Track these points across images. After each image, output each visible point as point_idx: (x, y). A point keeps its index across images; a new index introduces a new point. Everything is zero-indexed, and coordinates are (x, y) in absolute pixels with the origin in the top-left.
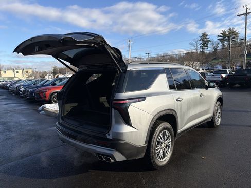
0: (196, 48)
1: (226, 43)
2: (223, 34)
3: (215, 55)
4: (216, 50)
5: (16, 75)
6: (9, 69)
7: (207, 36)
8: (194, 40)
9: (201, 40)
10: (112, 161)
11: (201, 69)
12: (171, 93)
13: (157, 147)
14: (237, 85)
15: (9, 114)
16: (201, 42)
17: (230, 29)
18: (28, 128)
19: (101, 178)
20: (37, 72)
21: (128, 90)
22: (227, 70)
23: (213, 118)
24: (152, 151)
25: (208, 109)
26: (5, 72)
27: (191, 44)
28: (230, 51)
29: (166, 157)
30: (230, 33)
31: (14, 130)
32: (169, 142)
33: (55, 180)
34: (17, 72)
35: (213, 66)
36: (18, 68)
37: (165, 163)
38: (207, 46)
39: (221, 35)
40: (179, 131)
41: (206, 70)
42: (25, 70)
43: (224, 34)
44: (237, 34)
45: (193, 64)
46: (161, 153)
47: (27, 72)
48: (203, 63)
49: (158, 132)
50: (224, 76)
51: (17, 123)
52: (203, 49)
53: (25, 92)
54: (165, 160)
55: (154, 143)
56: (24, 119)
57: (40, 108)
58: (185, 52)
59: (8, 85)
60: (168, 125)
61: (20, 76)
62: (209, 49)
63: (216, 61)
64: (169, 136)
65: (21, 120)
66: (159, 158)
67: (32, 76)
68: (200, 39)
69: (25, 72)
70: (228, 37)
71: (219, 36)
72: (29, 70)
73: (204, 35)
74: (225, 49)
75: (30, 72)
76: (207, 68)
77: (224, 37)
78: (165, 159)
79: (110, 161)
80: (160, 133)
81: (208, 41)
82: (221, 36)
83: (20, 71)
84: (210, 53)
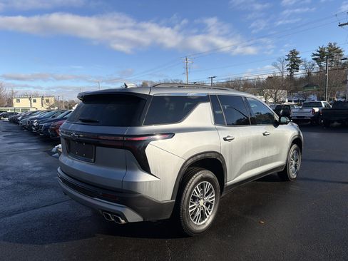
0: (282, 71)
1: (323, 64)
2: (320, 52)
3: (308, 81)
4: (309, 73)
5: (34, 104)
6: (24, 96)
7: (297, 54)
8: (279, 59)
9: (288, 60)
10: (123, 221)
11: (287, 101)
12: (217, 129)
13: (192, 204)
14: (336, 123)
15: (11, 156)
16: (288, 62)
17: (330, 45)
18: (31, 176)
19: (111, 245)
20: (62, 102)
21: (148, 123)
22: (322, 102)
23: (286, 167)
24: (183, 210)
25: (277, 155)
26: (18, 101)
27: (275, 65)
28: (327, 74)
29: (206, 220)
30: (330, 51)
31: (11, 177)
32: (211, 198)
33: (47, 247)
34: (35, 101)
35: (306, 96)
36: (37, 96)
37: (204, 227)
38: (298, 69)
39: (318, 53)
40: (228, 183)
41: (295, 101)
42: (45, 99)
43: (322, 52)
44: (340, 51)
45: (276, 93)
46: (198, 213)
47: (48, 101)
48: (290, 92)
49: (193, 183)
50: (317, 110)
51: (18, 168)
52: (292, 73)
53: (38, 127)
54: (204, 224)
55: (187, 198)
56: (28, 164)
57: (54, 150)
58: (266, 77)
59: (19, 118)
60: (210, 174)
61: (38, 106)
62: (300, 72)
63: (310, 89)
64: (211, 190)
65: (25, 164)
66: (195, 220)
67: (54, 107)
68: (287, 58)
69: (44, 101)
71: (314, 55)
72: (50, 98)
73: (294, 53)
74: (322, 72)
75: (52, 100)
76: (297, 99)
77: (322, 56)
78: (203, 222)
79: (120, 221)
80: (196, 184)
81: (299, 62)
82: (317, 55)
83: (39, 100)
84: (301, 79)
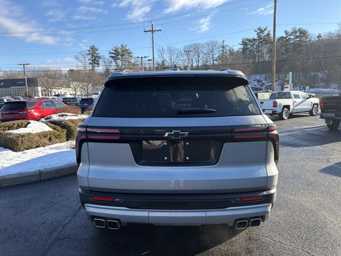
0: (84, 65)
2: (115, 51)
4: (107, 70)
7: (96, 50)
16: (90, 57)
17: (122, 46)
27: (77, 58)
30: (123, 51)
38: (98, 64)
44: (130, 53)
52: (93, 67)
62: (101, 67)
68: (88, 52)
70: (122, 56)
71: (111, 53)
73: (93, 49)
77: (116, 55)
81: (99, 57)
84: (101, 74)
